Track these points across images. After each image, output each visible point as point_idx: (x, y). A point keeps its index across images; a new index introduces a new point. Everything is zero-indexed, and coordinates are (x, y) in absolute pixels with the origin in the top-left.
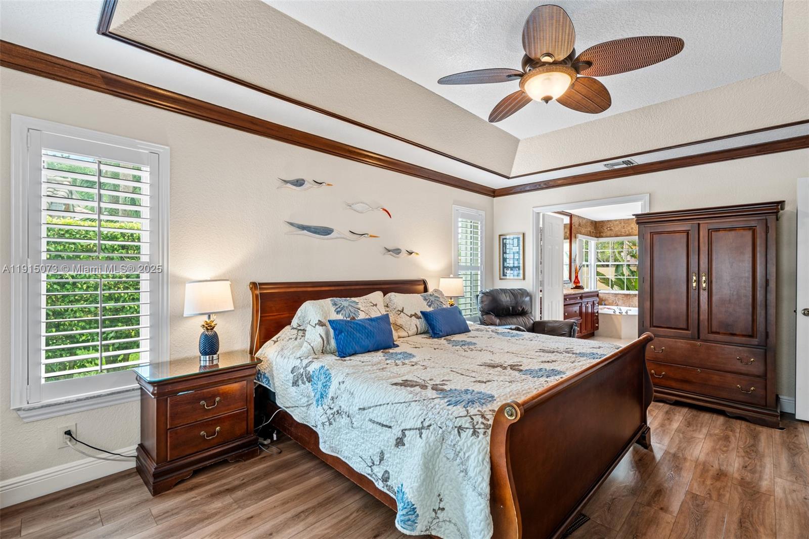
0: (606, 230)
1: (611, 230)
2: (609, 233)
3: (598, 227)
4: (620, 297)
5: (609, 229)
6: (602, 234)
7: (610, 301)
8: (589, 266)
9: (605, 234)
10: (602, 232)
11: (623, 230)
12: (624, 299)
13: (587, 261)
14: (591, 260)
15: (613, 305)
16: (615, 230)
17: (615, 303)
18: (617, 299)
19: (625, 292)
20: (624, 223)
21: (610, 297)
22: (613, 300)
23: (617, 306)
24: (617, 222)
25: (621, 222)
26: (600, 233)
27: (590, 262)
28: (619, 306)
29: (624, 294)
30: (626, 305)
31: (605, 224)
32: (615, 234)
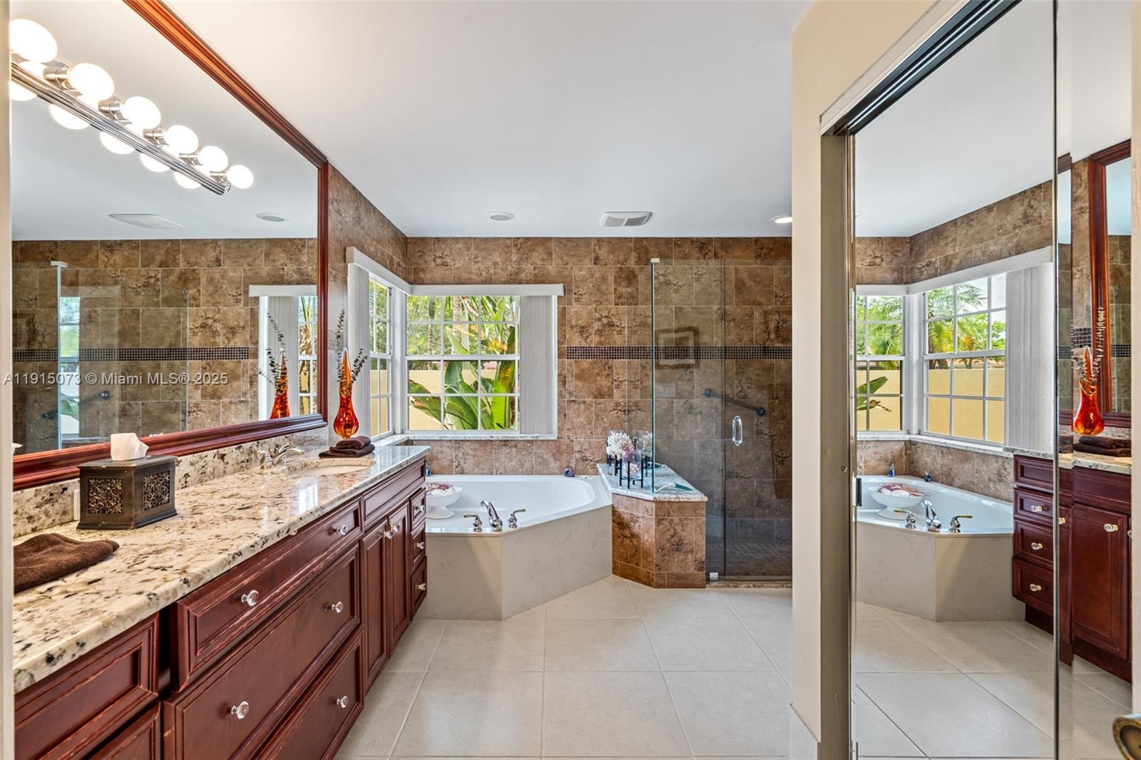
0: (433, 264)
1: (445, 264)
2: (439, 273)
3: (413, 255)
4: (467, 448)
5: (439, 261)
6: (421, 275)
7: (445, 462)
8: (389, 365)
9: (429, 276)
10: (423, 270)
11: (474, 268)
12: (478, 454)
13: (382, 348)
14: (393, 347)
15: (450, 473)
16: (456, 266)
17: (457, 467)
18: (460, 455)
19: (481, 434)
20: (477, 248)
21: (443, 449)
22: (452, 459)
23: (460, 474)
24: (460, 245)
25: (469, 244)
26: (418, 272)
27: (390, 354)
28: (467, 474)
29: (479, 441)
30: (484, 469)
31: (429, 248)
32: (454, 277)
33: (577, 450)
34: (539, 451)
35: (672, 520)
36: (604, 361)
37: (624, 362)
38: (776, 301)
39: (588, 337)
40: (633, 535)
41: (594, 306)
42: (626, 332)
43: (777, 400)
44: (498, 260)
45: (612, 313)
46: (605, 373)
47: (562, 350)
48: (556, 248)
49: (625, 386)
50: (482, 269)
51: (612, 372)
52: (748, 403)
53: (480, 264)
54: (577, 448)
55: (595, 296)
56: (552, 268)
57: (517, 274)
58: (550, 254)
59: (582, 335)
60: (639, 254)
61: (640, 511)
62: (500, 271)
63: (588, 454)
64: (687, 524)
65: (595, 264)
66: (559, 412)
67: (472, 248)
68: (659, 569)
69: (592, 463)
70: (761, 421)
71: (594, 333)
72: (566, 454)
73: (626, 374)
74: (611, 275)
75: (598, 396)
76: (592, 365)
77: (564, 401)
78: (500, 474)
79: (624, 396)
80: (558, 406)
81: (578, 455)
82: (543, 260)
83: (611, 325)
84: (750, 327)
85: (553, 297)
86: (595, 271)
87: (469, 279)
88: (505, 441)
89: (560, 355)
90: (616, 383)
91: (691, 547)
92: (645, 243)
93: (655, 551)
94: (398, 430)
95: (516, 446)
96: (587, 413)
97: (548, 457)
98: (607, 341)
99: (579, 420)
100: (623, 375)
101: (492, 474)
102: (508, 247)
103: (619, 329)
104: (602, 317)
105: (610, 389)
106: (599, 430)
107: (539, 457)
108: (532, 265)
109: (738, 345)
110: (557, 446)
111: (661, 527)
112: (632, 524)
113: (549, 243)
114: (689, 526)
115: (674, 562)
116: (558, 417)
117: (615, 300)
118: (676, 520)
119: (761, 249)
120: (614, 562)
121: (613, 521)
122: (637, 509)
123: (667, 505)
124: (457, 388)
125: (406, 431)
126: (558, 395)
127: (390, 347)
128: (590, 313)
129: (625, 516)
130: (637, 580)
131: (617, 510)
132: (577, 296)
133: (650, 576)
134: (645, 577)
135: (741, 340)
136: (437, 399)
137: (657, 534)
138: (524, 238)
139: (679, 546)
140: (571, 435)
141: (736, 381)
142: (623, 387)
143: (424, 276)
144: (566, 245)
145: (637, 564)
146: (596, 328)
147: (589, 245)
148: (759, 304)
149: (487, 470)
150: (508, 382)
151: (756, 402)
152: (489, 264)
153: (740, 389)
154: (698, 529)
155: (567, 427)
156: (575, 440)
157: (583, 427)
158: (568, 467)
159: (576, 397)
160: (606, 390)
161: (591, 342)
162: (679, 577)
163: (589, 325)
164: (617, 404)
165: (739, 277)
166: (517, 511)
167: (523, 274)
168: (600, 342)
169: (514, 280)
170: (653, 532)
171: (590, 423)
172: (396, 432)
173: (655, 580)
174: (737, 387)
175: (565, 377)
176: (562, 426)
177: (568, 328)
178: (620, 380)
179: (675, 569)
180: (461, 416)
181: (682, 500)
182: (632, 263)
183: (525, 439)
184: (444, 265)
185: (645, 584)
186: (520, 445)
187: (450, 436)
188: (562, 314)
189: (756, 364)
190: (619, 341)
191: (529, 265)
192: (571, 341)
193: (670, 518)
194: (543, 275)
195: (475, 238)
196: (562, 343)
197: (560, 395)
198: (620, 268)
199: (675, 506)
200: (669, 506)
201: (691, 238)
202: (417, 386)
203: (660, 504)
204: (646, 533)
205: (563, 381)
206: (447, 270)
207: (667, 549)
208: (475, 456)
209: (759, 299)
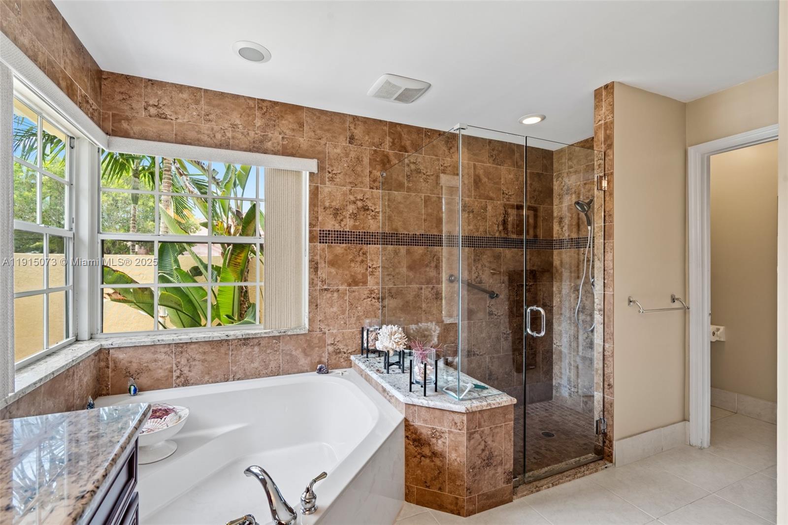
0: (143, 113)
1: (162, 116)
2: (154, 126)
3: (112, 97)
4: (192, 352)
5: (153, 111)
7: (161, 373)
8: (69, 246)
10: (127, 119)
12: (209, 358)
14: (76, 219)
15: (170, 386)
16: (178, 121)
17: (178, 377)
18: (183, 361)
19: (209, 331)
20: (209, 103)
21: (158, 356)
22: (172, 368)
23: (183, 385)
24: (185, 96)
25: (198, 98)
26: (120, 121)
27: (71, 229)
28: (193, 384)
29: (210, 343)
30: (216, 376)
31: (137, 90)
32: (176, 135)
33: (329, 343)
34: (287, 348)
35: (483, 432)
36: (359, 246)
37: (378, 249)
38: (503, 197)
39: (342, 220)
40: (434, 454)
41: (349, 187)
42: (381, 218)
43: (503, 285)
44: (238, 122)
45: (366, 196)
46: (359, 259)
47: (315, 233)
48: (308, 119)
49: (379, 273)
50: (215, 129)
51: (367, 258)
52: (483, 287)
53: (213, 123)
54: (329, 341)
55: (350, 176)
56: (303, 141)
57: (261, 142)
58: (301, 125)
59: (335, 217)
60: (394, 140)
61: (445, 424)
62: (240, 136)
63: (341, 346)
64: (498, 433)
65: (350, 143)
66: (310, 302)
67: (203, 102)
68: (470, 493)
69: (346, 355)
70: (492, 303)
71: (348, 216)
72: (317, 349)
73: (380, 261)
74: (367, 157)
75: (353, 284)
76: (346, 250)
77: (315, 290)
78: (239, 379)
79: (378, 283)
80: (309, 295)
81: (331, 349)
82: (293, 130)
83: (366, 209)
84: (484, 219)
85: (304, 172)
86: (350, 150)
87: (198, 140)
88: (245, 339)
89: (312, 239)
90: (371, 270)
91: (501, 459)
92: (399, 129)
93: (466, 473)
94: (85, 335)
95: (260, 344)
96: (341, 302)
97: (298, 353)
98: (362, 225)
99: (332, 310)
100: (377, 262)
101: (227, 380)
102: (250, 108)
103: (373, 213)
104: (357, 200)
105: (365, 276)
106: (353, 320)
107: (286, 354)
108: (280, 134)
109: (476, 234)
110: (307, 340)
111: (472, 442)
112: (434, 440)
113: (300, 112)
114: (500, 435)
115: (485, 480)
116: (309, 308)
117: (370, 184)
118: (487, 429)
119: (493, 150)
120: (407, 487)
121: (407, 437)
122: (441, 422)
123: (478, 415)
124: (171, 275)
125: (99, 336)
126: (309, 284)
127: (71, 221)
128: (345, 194)
129: (424, 431)
130: (441, 507)
131: (412, 423)
132: (330, 175)
133: (460, 503)
134: (451, 504)
135: (477, 230)
136: (146, 290)
137: (469, 452)
138: (271, 101)
139: (489, 461)
140: (323, 327)
141: (474, 268)
142: (377, 273)
143: (129, 127)
144: (319, 118)
145: (440, 489)
146: (351, 211)
147: (344, 122)
148: (491, 199)
149: (220, 377)
150: (240, 268)
151: (489, 286)
152: (226, 125)
153: (476, 275)
154: (507, 436)
155: (319, 318)
156: (327, 332)
157: (335, 317)
158: (320, 362)
159: (329, 285)
160: (360, 277)
161: (345, 225)
162: (488, 496)
163: (344, 208)
164: (372, 292)
165: (477, 173)
166: (315, 481)
167: (270, 144)
168: (355, 227)
169: (257, 147)
170: (463, 450)
171: (343, 313)
172: (80, 338)
173: (466, 508)
174: (475, 273)
175: (317, 263)
176: (313, 317)
177: (320, 210)
178: (374, 266)
179: (486, 488)
180: (178, 308)
181: (493, 407)
182: (386, 148)
183: (271, 335)
184: (161, 118)
185: (452, 512)
186: (263, 343)
187: (167, 338)
188: (314, 194)
189: (488, 252)
190: (374, 226)
191: (277, 134)
192: (324, 224)
193: (482, 429)
194: (293, 147)
195: (206, 91)
196: (314, 226)
197: (312, 283)
198: (375, 151)
199: (486, 415)
200: (480, 415)
201: (439, 131)
202: (116, 274)
203: (471, 416)
204: (453, 452)
205: (314, 267)
206: (164, 124)
207: (477, 467)
208: (204, 361)
209: (491, 195)
